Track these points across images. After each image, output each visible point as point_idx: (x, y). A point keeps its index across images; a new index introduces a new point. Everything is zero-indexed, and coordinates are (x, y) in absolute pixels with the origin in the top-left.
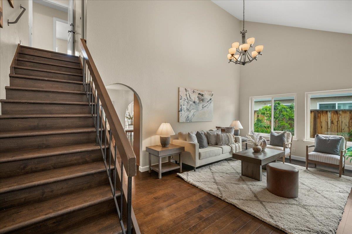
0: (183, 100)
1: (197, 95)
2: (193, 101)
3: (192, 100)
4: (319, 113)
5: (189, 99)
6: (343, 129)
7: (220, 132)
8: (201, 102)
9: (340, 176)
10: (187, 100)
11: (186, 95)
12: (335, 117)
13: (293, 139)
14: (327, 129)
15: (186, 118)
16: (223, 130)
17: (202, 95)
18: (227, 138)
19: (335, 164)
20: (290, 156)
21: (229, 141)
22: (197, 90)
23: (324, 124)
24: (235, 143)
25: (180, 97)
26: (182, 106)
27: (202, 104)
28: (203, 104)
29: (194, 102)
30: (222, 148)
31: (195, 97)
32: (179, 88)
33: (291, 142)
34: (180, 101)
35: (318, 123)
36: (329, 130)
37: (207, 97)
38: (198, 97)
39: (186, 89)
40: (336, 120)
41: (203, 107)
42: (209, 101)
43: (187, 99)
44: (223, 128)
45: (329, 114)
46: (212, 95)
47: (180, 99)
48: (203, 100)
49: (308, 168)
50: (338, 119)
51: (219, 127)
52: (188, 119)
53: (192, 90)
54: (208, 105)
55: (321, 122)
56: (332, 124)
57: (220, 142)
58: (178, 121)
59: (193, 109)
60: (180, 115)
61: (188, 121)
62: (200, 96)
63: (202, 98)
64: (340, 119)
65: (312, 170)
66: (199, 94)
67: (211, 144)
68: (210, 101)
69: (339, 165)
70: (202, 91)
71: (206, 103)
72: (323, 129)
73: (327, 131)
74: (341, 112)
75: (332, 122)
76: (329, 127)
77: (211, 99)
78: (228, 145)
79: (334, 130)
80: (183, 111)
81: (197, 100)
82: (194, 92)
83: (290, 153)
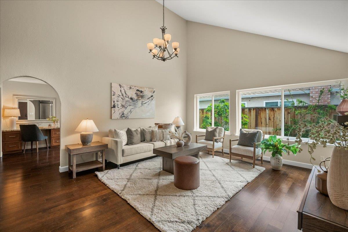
0: (116, 96)
1: (135, 91)
2: (130, 97)
3: (128, 96)
4: (260, 110)
5: (124, 95)
6: (278, 125)
7: (156, 129)
8: (140, 98)
9: (254, 167)
10: (122, 97)
11: (121, 90)
12: (272, 113)
13: (225, 134)
14: (266, 124)
15: (121, 114)
16: (160, 127)
17: (141, 92)
18: (161, 135)
19: (250, 156)
20: (222, 150)
21: (164, 137)
22: (135, 87)
23: (263, 120)
24: (170, 139)
25: (112, 92)
26: (115, 103)
27: (141, 101)
28: (143, 101)
29: (131, 99)
30: (153, 144)
31: (132, 93)
32: (111, 83)
33: (224, 136)
34: (113, 97)
35: (259, 119)
36: (267, 126)
37: (147, 93)
38: (136, 93)
39: (120, 85)
40: (273, 116)
41: (142, 104)
42: (150, 98)
43: (121, 95)
44: (161, 125)
45: (267, 111)
46: (154, 92)
47: (112, 95)
48: (142, 97)
49: (232, 161)
50: (274, 115)
51: (157, 124)
52: (123, 116)
53: (129, 86)
54: (148, 102)
55: (261, 119)
56: (270, 120)
57: (154, 139)
58: (111, 118)
59: (130, 106)
60: (113, 111)
61: (124, 118)
62: (138, 92)
63: (141, 95)
64: (276, 115)
65: (235, 162)
66: (138, 90)
67: (146, 140)
68: (152, 98)
69: (253, 157)
70: (141, 88)
71: (147, 100)
72: (263, 124)
73: (266, 127)
74: (276, 109)
75: (270, 119)
76: (267, 123)
77: (152, 96)
78: (162, 141)
79: (271, 126)
80: (116, 107)
81: (134, 97)
82: (131, 88)
83: (223, 147)
